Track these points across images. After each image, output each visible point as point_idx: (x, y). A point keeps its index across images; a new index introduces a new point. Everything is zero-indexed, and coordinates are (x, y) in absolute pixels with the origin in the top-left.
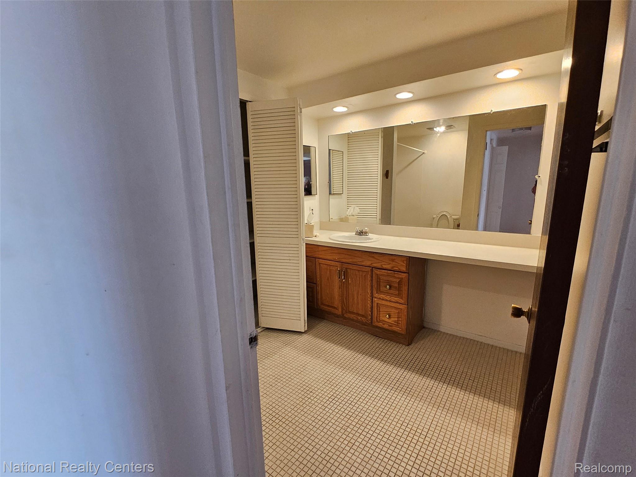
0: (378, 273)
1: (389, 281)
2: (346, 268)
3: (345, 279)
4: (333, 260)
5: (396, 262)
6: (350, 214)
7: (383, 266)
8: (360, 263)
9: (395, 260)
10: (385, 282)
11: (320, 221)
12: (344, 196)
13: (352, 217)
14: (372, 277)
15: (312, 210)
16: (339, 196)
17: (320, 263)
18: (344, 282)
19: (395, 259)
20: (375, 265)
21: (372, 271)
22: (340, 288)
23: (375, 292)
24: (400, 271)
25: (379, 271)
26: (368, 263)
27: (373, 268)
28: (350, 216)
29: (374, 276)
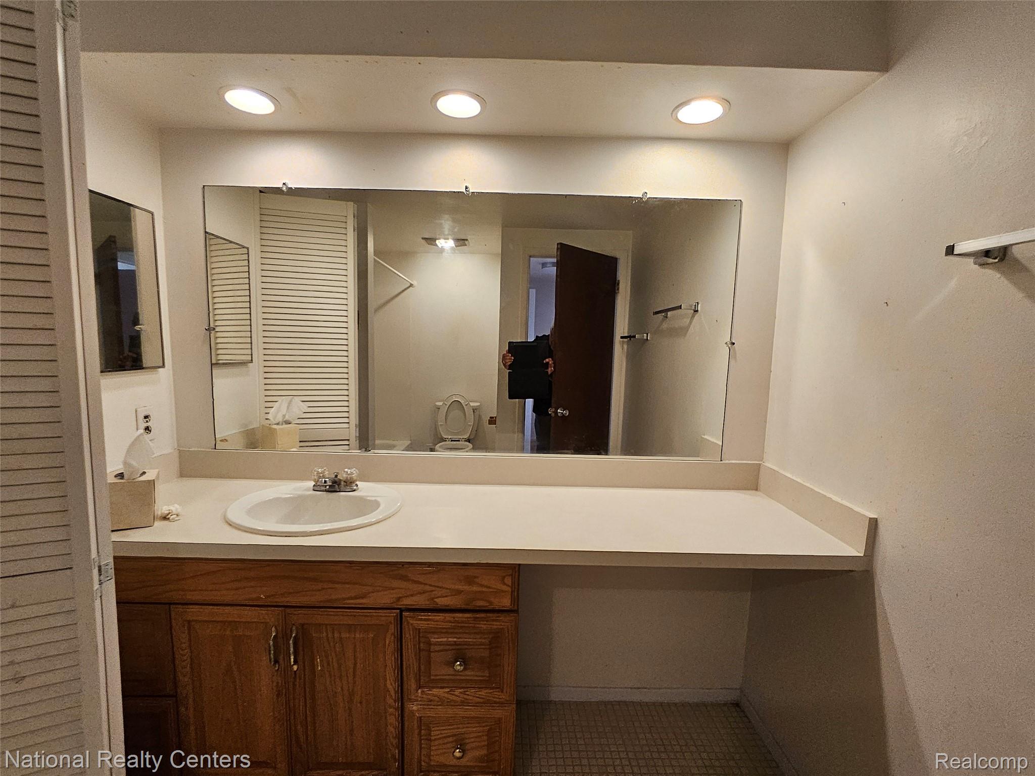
0: (423, 625)
1: (459, 645)
2: (303, 625)
3: (300, 663)
4: (247, 603)
5: (482, 586)
6: (280, 418)
7: (435, 600)
8: (352, 601)
9: (476, 580)
10: (446, 650)
11: (180, 451)
12: (256, 367)
13: (285, 426)
14: (400, 639)
15: (146, 417)
16: (243, 369)
17: (189, 622)
18: (295, 672)
19: (477, 577)
20: (407, 602)
21: (400, 620)
22: (278, 695)
23: (411, 684)
24: (491, 607)
25: (425, 620)
26: (385, 598)
27: (401, 611)
28: (278, 424)
29: (408, 635)
